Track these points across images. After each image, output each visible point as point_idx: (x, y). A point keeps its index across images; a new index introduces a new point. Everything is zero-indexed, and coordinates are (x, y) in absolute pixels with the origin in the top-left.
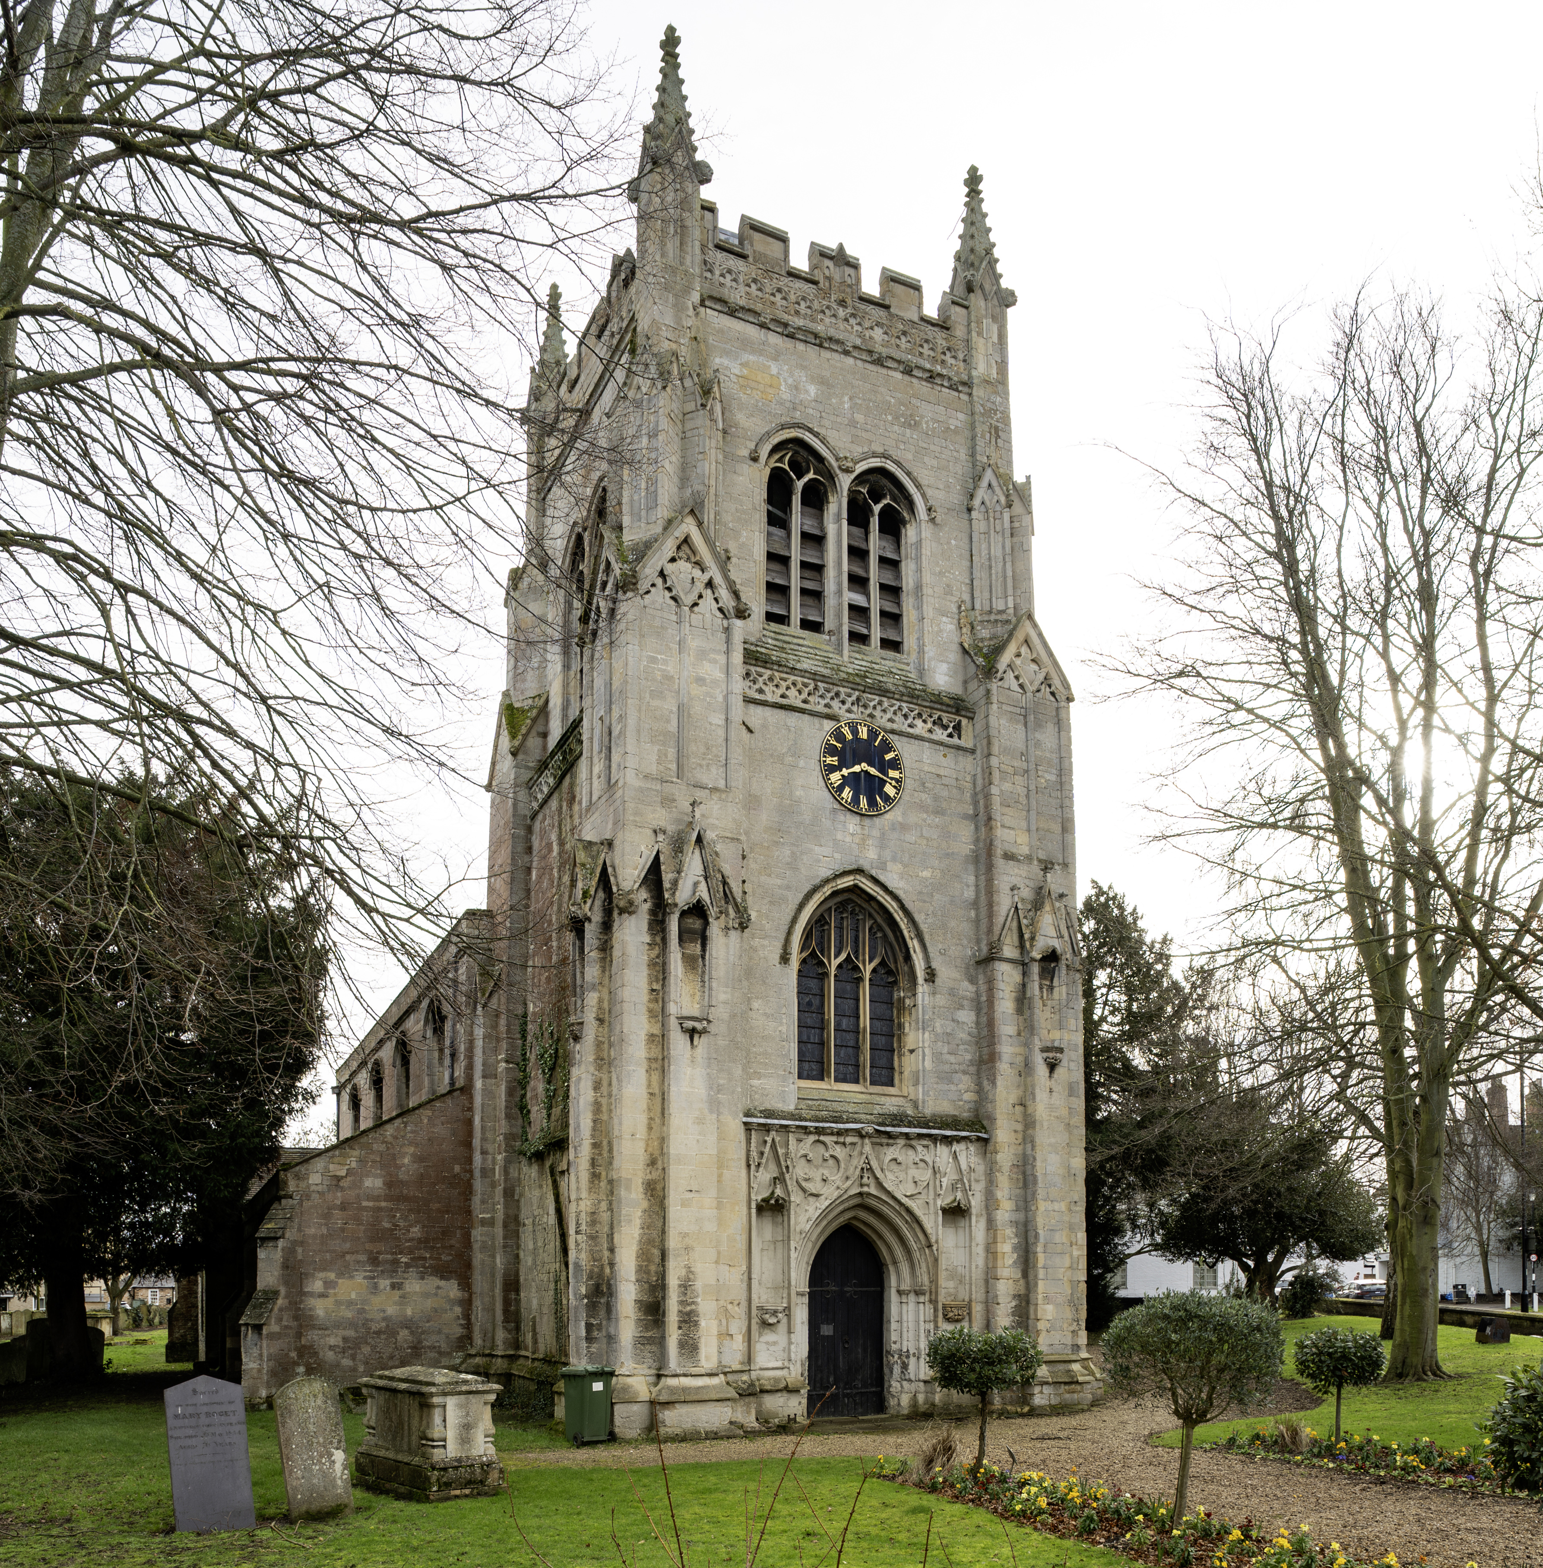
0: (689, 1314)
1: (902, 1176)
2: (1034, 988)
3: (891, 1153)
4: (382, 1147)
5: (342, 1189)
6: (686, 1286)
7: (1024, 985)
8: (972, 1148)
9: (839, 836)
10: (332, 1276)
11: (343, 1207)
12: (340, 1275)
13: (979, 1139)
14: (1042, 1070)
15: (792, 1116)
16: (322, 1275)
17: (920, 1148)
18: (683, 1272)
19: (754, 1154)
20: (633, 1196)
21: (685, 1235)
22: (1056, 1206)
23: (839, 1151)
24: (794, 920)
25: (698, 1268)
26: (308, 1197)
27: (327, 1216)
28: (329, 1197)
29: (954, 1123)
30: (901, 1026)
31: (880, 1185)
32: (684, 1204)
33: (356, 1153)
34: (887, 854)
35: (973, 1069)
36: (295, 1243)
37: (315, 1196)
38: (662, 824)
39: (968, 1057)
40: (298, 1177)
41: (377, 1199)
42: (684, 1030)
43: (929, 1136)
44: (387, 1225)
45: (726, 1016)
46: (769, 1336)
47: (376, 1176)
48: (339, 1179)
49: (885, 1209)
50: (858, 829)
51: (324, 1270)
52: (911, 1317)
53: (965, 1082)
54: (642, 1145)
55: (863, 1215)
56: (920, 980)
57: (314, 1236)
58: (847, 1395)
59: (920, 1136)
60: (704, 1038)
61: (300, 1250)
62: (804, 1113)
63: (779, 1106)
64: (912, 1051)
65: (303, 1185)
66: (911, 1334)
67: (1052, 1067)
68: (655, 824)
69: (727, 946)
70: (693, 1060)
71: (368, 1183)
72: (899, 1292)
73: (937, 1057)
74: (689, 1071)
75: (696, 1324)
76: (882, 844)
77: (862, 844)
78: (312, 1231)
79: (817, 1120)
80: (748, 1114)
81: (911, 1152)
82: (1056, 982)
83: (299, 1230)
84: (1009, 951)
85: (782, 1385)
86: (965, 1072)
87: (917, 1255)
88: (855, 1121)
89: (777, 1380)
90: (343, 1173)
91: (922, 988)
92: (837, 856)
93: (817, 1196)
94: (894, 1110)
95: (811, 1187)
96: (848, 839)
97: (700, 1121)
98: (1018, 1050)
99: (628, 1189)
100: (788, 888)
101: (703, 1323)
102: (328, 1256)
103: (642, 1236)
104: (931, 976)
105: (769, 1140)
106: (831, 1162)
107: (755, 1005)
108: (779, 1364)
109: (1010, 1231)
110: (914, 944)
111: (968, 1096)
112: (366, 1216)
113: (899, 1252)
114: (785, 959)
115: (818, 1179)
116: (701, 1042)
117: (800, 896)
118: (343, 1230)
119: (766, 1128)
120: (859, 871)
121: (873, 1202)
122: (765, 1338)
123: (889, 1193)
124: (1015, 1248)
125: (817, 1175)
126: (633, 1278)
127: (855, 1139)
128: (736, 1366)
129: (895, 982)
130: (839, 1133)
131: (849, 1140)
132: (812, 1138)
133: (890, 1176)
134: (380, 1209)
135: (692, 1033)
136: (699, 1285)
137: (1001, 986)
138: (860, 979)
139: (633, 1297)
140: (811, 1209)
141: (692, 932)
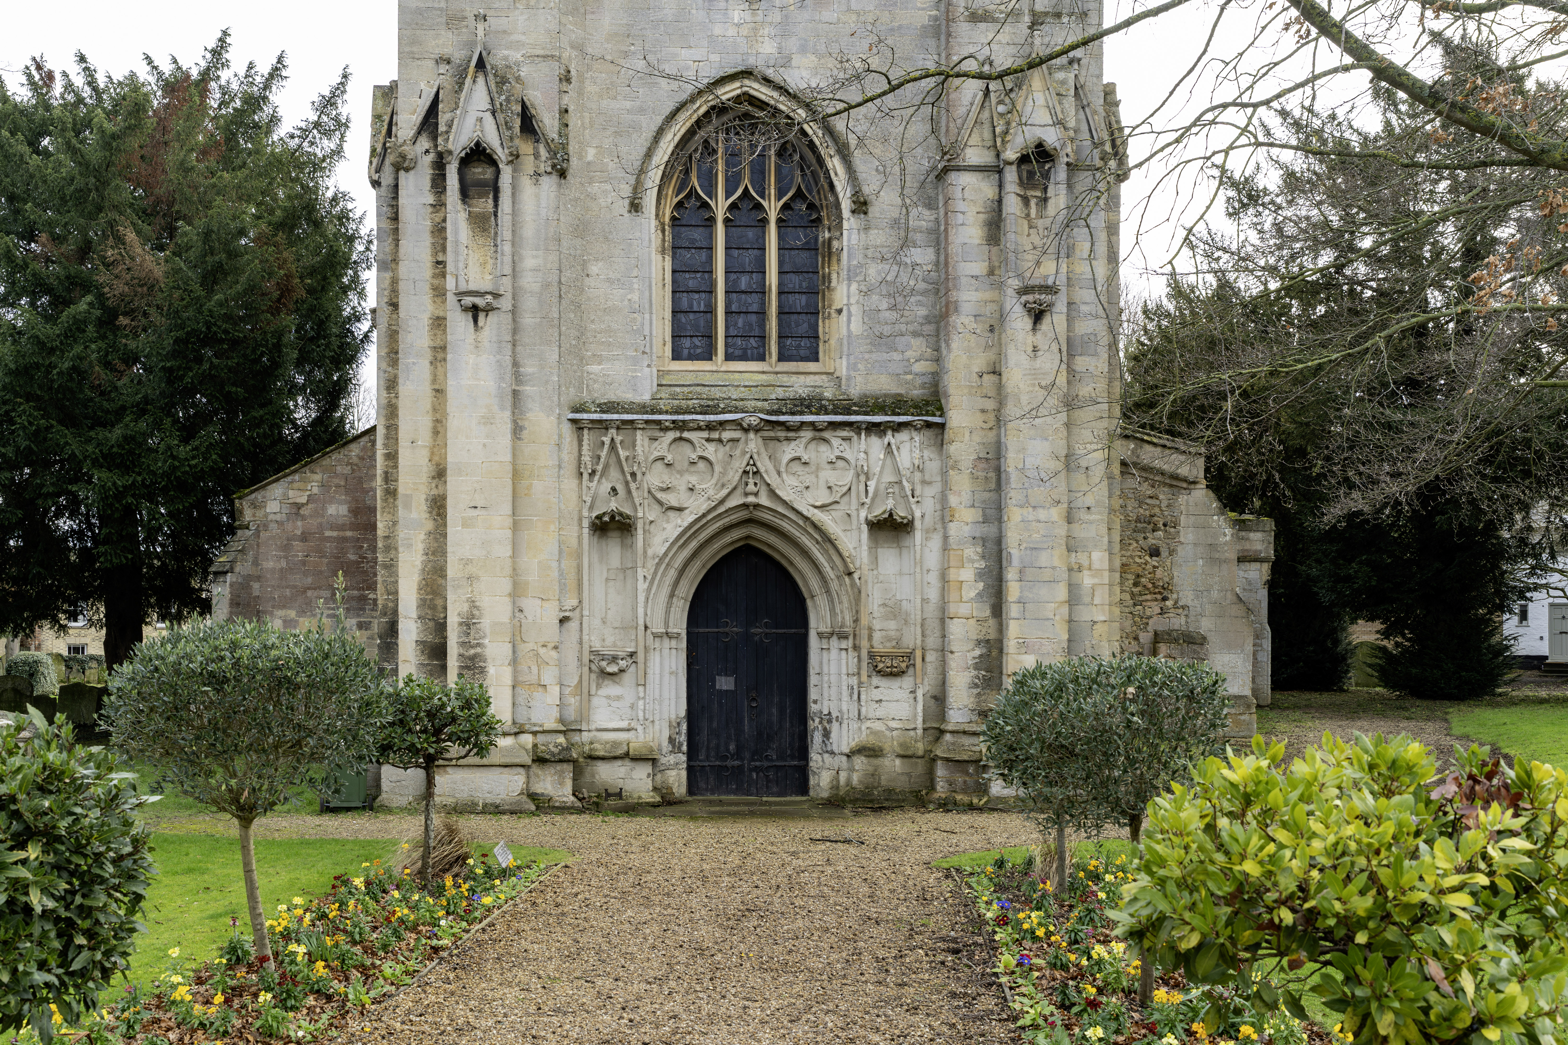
0: (473, 658)
1: (809, 480)
2: (1012, 205)
3: (789, 451)
4: (347, 470)
5: (303, 518)
6: (468, 625)
7: (1000, 201)
8: (917, 437)
9: (718, 30)
10: (292, 614)
11: (304, 538)
12: (302, 613)
13: (929, 425)
14: (1020, 322)
15: (643, 408)
16: (280, 613)
17: (836, 442)
18: (465, 607)
19: (586, 459)
20: (414, 515)
21: (467, 562)
22: (1042, 514)
23: (710, 450)
24: (649, 154)
25: (485, 602)
26: (266, 527)
27: (287, 548)
28: (289, 526)
29: (897, 405)
30: (827, 278)
31: (773, 494)
32: (466, 523)
33: (318, 477)
34: (792, 44)
35: (929, 329)
36: (249, 578)
37: (273, 526)
38: (447, 51)
39: (922, 312)
40: (254, 506)
41: (341, 528)
42: (465, 309)
43: (850, 424)
44: (352, 557)
45: (536, 287)
46: (610, 689)
47: (340, 503)
48: (298, 506)
49: (785, 526)
50: (747, 15)
51: (284, 607)
52: (833, 669)
53: (917, 347)
54: (426, 453)
55: (759, 533)
56: (846, 213)
57: (273, 570)
58: (756, 769)
59: (833, 425)
60: (493, 317)
61: (256, 586)
62: (662, 405)
63: (628, 396)
64: (840, 311)
65: (260, 514)
66: (834, 690)
67: (1038, 316)
68: (438, 52)
69: (537, 196)
70: (477, 345)
71: (332, 510)
72: (820, 635)
73: (871, 314)
74: (472, 359)
75: (483, 671)
76: (784, 30)
77: (753, 37)
78: (269, 564)
79: (677, 413)
80: (576, 410)
81: (823, 448)
82: (1051, 192)
83: (256, 563)
84: (974, 155)
85: (620, 751)
86: (916, 334)
87: (834, 585)
88: (736, 410)
89: (616, 744)
90: (304, 500)
91: (850, 222)
92: (714, 58)
93: (680, 509)
94: (803, 392)
95: (672, 499)
96: (732, 32)
97: (488, 421)
98: (989, 295)
99: (408, 506)
100: (642, 111)
101: (491, 670)
102: (288, 592)
103: (425, 564)
104: (861, 206)
105: (607, 440)
106: (702, 465)
107: (594, 269)
108: (624, 724)
109: (972, 552)
110: (835, 164)
111: (920, 367)
112: (329, 547)
113: (814, 583)
114: (635, 207)
115: (683, 488)
116: (488, 323)
117: (659, 120)
118: (304, 563)
119: (603, 426)
120: (747, 73)
121: (767, 517)
122: (603, 692)
123: (784, 503)
124: (980, 575)
125: (681, 483)
126: (414, 615)
127: (737, 434)
128: (550, 724)
129: (819, 220)
130: (710, 427)
131: (726, 435)
132: (672, 435)
133: (790, 480)
134: (344, 539)
135: (475, 310)
136: (486, 623)
137: (961, 206)
138: (764, 222)
139: (414, 637)
140: (669, 527)
141: (481, 184)
